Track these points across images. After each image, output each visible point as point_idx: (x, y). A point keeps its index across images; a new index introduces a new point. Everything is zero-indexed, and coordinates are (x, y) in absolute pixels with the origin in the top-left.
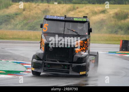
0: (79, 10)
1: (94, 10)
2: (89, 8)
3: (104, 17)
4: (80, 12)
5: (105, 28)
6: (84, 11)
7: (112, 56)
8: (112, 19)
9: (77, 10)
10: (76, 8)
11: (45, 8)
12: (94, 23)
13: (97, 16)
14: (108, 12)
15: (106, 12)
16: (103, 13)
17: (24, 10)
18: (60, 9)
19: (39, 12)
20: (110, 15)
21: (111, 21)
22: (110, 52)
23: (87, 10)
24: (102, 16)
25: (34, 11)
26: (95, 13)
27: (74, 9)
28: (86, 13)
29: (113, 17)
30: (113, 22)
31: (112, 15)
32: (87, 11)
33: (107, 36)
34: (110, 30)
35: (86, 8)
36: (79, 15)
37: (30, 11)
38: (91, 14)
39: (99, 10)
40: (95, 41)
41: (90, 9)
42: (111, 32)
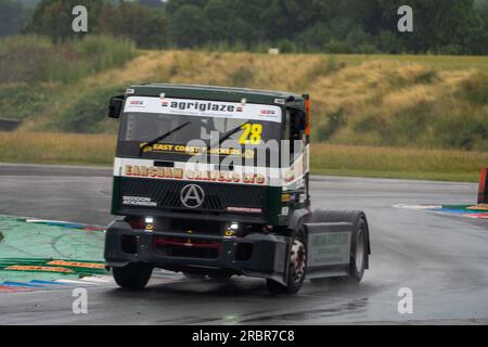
0: (348, 71)
1: (396, 72)
2: (380, 67)
3: (428, 93)
4: (349, 78)
5: (430, 129)
6: (362, 76)
7: (453, 218)
8: (454, 100)
9: (342, 74)
10: (337, 66)
11: (239, 66)
12: (397, 115)
13: (403, 90)
14: (440, 80)
15: (433, 79)
16: (424, 84)
17: (173, 72)
18: (286, 71)
19: (221, 77)
20: (447, 87)
21: (452, 108)
22: (445, 207)
23: (372, 72)
24: (420, 92)
25: (205, 76)
26: (400, 83)
27: (330, 69)
28: (369, 81)
29: (457, 95)
30: (458, 112)
31: (454, 89)
32: (373, 76)
33: (438, 154)
34: (448, 136)
35: (371, 68)
36: (345, 87)
37: (192, 76)
38: (388, 84)
39: (411, 72)
40: (398, 170)
41: (384, 69)
42: (452, 144)
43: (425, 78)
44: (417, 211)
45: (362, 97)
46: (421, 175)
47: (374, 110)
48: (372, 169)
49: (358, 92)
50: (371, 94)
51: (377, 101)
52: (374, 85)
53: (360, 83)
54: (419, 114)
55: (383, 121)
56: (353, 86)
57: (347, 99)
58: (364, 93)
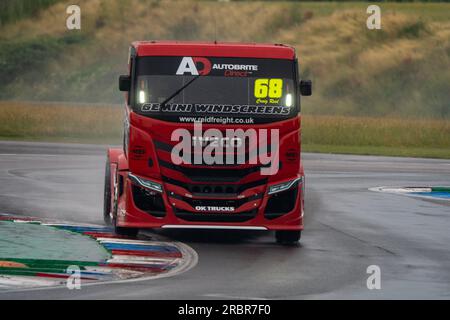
0: (315, 22)
2: (355, 17)
3: (415, 50)
4: (318, 31)
5: (417, 95)
6: (333, 29)
8: (446, 58)
9: (308, 27)
10: (302, 17)
11: (181, 16)
12: (376, 77)
13: (384, 46)
14: (430, 33)
15: (420, 32)
16: (409, 38)
17: (100, 24)
18: (239, 22)
19: (159, 30)
20: (439, 42)
21: (443, 67)
22: (435, 191)
23: (345, 24)
24: (404, 48)
25: (139, 30)
26: (380, 38)
28: (342, 35)
31: (447, 44)
32: (347, 29)
34: (439, 103)
35: (345, 18)
36: (313, 43)
37: (123, 29)
38: (365, 39)
39: (394, 23)
40: (378, 145)
42: (443, 113)
43: (412, 31)
44: (401, 195)
45: (333, 55)
46: (405, 151)
47: (347, 71)
48: (345, 144)
49: (328, 49)
50: (344, 51)
51: (351, 60)
52: (348, 40)
53: (331, 38)
54: (403, 74)
55: (359, 85)
56: (322, 41)
57: (316, 57)
58: (336, 50)
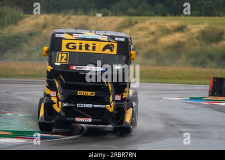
0: (139, 25)
1: (165, 26)
2: (156, 23)
3: (182, 37)
4: (140, 29)
5: (183, 57)
6: (146, 28)
7: (195, 104)
8: (196, 41)
9: (136, 27)
10: (133, 23)
11: (80, 23)
12: (165, 49)
13: (169, 35)
14: (188, 30)
15: (185, 30)
16: (180, 32)
17: (45, 27)
18: (105, 26)
20: (193, 34)
21: (194, 45)
22: (191, 99)
23: (152, 26)
24: (178, 36)
26: (167, 32)
27: (129, 25)
28: (151, 31)
29: (197, 38)
30: (198, 47)
31: (196, 35)
32: (153, 28)
33: (188, 70)
34: (193, 60)
35: (152, 24)
36: (138, 34)
38: (160, 32)
39: (173, 26)
40: (167, 79)
41: (159, 24)
42: (195, 64)
43: (181, 29)
44: (177, 101)
45: (147, 40)
46: (178, 81)
47: (153, 47)
48: (152, 79)
49: (144, 37)
50: (151, 38)
51: (155, 42)
52: (153, 33)
53: (146, 32)
54: (178, 47)
55: (158, 53)
56: (142, 33)
57: (139, 40)
58: (148, 37)
